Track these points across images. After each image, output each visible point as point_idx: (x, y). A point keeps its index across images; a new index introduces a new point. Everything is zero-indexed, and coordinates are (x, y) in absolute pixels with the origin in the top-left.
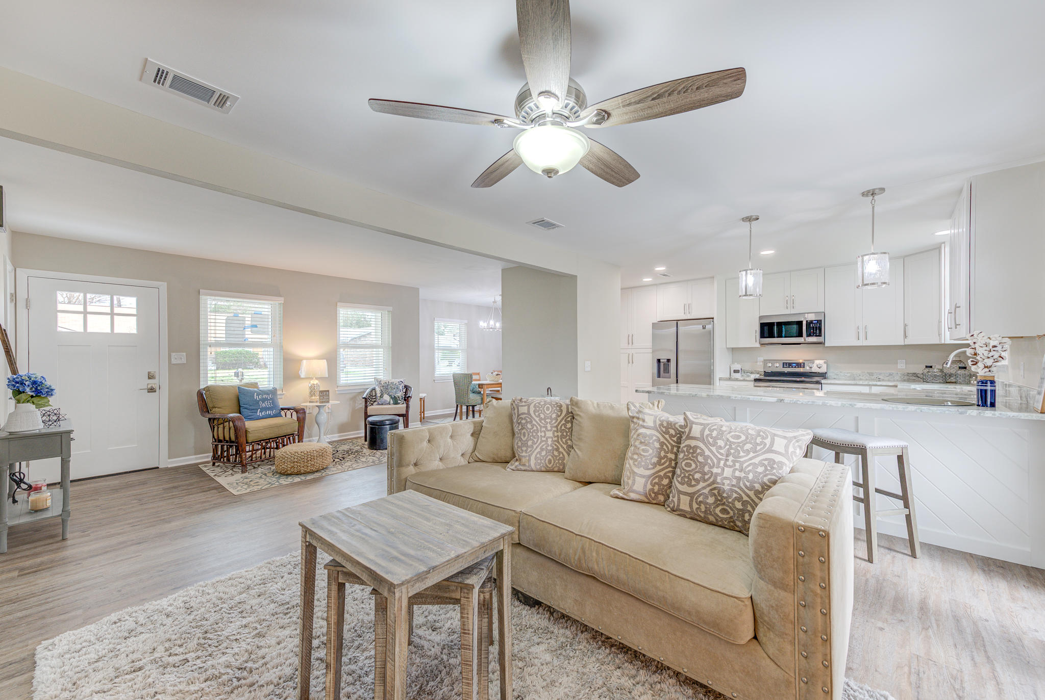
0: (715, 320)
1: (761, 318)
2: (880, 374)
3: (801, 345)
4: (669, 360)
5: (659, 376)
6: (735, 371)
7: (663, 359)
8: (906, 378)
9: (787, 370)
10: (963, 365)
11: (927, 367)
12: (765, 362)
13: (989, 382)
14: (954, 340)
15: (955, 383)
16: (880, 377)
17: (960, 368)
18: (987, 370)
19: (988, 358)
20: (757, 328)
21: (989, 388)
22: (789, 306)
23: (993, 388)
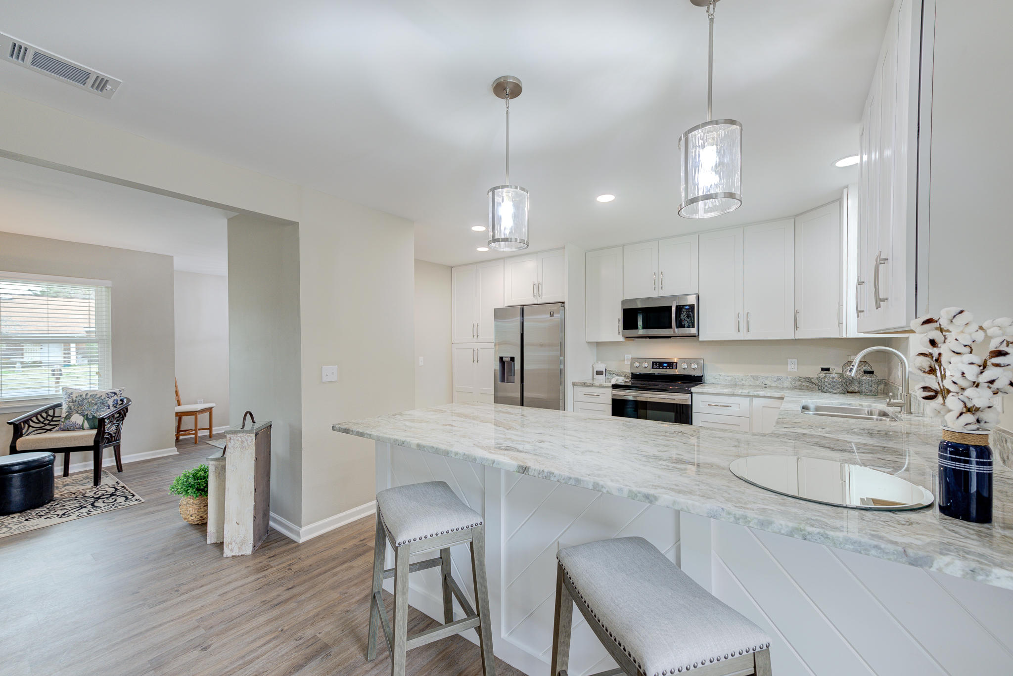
0: (566, 305)
1: (624, 302)
2: (767, 378)
3: (672, 339)
4: (512, 359)
5: (503, 380)
6: (599, 373)
7: (507, 355)
8: (798, 383)
9: (658, 371)
10: (869, 369)
11: (823, 369)
12: (634, 360)
13: (973, 453)
14: (865, 333)
15: (859, 392)
16: (767, 382)
17: (865, 372)
18: (969, 418)
19: (977, 385)
20: (620, 315)
21: (974, 469)
22: (656, 286)
23: (984, 469)
